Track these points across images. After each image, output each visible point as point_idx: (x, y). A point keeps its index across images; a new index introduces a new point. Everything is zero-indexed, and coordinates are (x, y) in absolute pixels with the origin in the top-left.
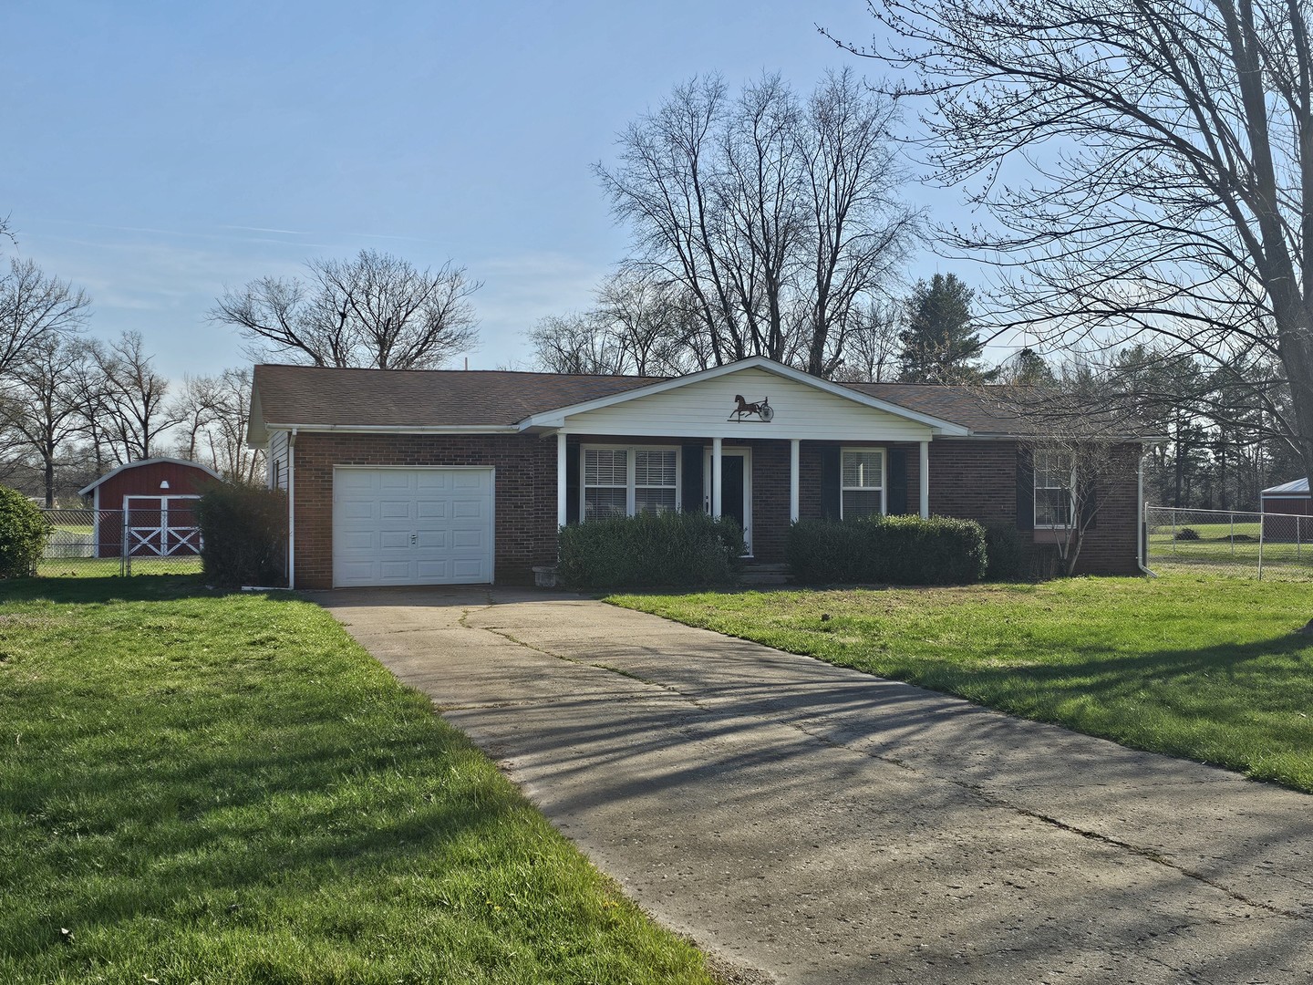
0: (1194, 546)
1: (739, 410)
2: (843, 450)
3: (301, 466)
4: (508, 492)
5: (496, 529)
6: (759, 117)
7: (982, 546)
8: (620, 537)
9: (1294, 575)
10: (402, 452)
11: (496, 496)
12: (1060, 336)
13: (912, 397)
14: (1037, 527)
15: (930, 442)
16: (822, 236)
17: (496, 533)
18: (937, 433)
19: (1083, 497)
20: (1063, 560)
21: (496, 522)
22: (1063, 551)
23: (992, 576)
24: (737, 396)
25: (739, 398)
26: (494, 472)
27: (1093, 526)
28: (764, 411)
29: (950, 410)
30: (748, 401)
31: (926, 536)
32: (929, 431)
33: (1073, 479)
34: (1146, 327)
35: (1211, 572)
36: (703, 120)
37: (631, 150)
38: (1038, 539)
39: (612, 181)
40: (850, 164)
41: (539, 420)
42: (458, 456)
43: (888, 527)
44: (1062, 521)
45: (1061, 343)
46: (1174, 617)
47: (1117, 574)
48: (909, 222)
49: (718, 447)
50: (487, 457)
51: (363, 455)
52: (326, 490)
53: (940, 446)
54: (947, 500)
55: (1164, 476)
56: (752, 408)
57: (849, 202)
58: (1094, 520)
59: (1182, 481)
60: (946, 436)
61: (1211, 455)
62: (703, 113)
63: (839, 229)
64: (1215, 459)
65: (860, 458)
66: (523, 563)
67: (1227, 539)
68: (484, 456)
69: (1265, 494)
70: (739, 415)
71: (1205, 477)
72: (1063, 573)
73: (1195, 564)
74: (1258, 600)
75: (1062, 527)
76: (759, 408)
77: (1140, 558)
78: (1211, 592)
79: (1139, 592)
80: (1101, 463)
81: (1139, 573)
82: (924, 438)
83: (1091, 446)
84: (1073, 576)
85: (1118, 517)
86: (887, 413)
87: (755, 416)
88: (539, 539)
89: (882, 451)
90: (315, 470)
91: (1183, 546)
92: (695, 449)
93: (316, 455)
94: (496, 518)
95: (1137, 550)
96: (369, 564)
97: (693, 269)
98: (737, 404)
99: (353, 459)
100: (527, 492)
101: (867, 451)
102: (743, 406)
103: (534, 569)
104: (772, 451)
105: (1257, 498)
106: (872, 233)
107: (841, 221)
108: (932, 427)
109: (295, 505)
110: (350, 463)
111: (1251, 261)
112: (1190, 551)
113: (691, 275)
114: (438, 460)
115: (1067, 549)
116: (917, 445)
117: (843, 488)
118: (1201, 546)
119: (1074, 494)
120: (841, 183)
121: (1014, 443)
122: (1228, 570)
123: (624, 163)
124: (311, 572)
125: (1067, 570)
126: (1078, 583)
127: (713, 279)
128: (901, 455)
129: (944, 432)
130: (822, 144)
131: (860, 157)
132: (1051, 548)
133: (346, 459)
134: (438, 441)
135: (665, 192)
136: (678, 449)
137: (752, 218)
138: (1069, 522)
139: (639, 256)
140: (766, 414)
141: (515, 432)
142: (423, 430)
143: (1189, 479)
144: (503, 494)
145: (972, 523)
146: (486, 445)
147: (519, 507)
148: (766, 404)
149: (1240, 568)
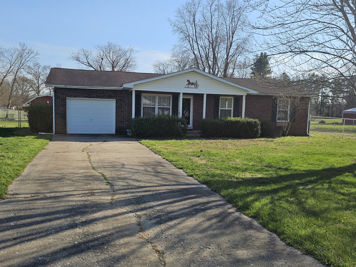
0: (324, 126)
1: (188, 84)
2: (221, 97)
3: (56, 97)
4: (119, 107)
5: (116, 118)
6: (212, 6)
7: (259, 127)
8: (149, 122)
9: (352, 136)
10: (87, 94)
11: (116, 108)
12: (283, 60)
13: (244, 82)
14: (277, 121)
15: (246, 96)
16: (228, 39)
17: (116, 119)
18: (248, 93)
19: (291, 113)
20: (284, 131)
21: (116, 116)
22: (285, 128)
23: (262, 136)
24: (188, 80)
25: (188, 81)
26: (115, 101)
27: (294, 121)
28: (195, 85)
29: (254, 86)
30: (191, 82)
31: (242, 124)
32: (246, 92)
33: (289, 107)
34: (312, 58)
35: (328, 135)
36: (197, 7)
37: (178, 14)
38: (278, 125)
39: (172, 23)
40: (236, 19)
41: (126, 86)
42: (104, 96)
43: (231, 121)
44: (285, 120)
45: (283, 62)
46: (315, 154)
47: (300, 136)
48: (251, 35)
49: (181, 95)
50: (113, 96)
51: (76, 95)
52: (64, 105)
53: (249, 96)
54: (251, 113)
55: (317, 106)
56: (192, 84)
57: (235, 30)
58: (294, 120)
59: (322, 108)
60: (251, 94)
61: (330, 101)
62: (197, 5)
63: (233, 37)
64: (331, 102)
65: (226, 100)
66: (124, 128)
67: (333, 124)
68: (112, 96)
69: (344, 112)
70: (188, 86)
71: (328, 107)
72: (284, 135)
73: (324, 132)
74: (343, 146)
75: (285, 121)
76: (194, 84)
77: (307, 131)
78: (328, 142)
79: (306, 142)
80: (297, 103)
81: (306, 135)
82: (244, 94)
83: (295, 98)
84: (287, 136)
85: (302, 119)
86: (233, 86)
87: (193, 86)
88: (129, 121)
89: (233, 98)
90: (61, 99)
91: (321, 125)
92: (176, 96)
93: (61, 94)
94: (116, 115)
95: (307, 129)
96: (78, 127)
97: (193, 48)
98: (188, 82)
99: (73, 96)
100: (125, 107)
101: (228, 98)
102: (189, 83)
103: (127, 130)
104: (198, 97)
105: (341, 113)
106: (241, 38)
107: (233, 35)
108: (247, 91)
109: (55, 109)
110: (71, 97)
111: (350, 34)
112: (323, 127)
113: (193, 49)
114: (98, 97)
115: (286, 128)
116: (242, 96)
117: (220, 109)
118: (326, 126)
119: (289, 112)
120: (233, 25)
121: (272, 96)
122: (333, 134)
123: (175, 18)
124: (60, 129)
125: (285, 134)
126: (288, 139)
127: (198, 50)
128: (237, 99)
129: (250, 92)
130: (229, 14)
131: (239, 17)
132: (281, 128)
133: (70, 96)
134: (98, 91)
135: (186, 26)
136: (171, 96)
137: (209, 34)
138: (287, 120)
139: (179, 44)
140: (196, 86)
141: (121, 89)
142: (93, 88)
143: (324, 107)
144: (118, 108)
145: (256, 120)
146: (113, 93)
147: (123, 112)
148: (196, 83)
149: (336, 133)
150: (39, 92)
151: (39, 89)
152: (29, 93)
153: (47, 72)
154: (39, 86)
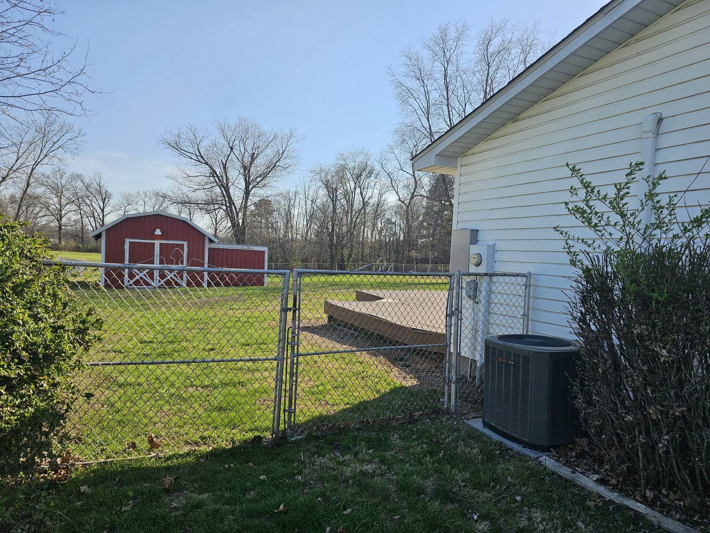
150: (61, 218)
151: (61, 212)
152: (37, 220)
153: (77, 185)
154: (61, 207)
